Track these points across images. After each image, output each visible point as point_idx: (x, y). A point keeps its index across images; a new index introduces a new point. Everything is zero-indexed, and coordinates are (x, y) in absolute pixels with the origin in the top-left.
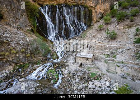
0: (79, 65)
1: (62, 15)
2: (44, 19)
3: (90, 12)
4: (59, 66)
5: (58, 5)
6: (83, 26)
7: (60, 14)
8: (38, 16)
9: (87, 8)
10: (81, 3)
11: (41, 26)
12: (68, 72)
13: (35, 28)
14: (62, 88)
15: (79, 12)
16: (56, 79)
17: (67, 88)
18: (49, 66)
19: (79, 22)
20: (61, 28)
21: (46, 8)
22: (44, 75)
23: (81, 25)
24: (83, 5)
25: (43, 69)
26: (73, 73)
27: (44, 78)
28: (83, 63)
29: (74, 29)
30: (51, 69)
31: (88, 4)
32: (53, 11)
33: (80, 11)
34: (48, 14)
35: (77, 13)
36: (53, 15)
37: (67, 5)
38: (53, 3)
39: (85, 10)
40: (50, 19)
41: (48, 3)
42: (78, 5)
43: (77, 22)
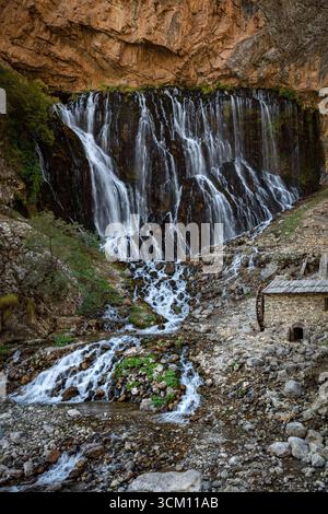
0: (285, 334)
1: (167, 135)
2: (77, 155)
3: (309, 119)
4: (173, 345)
5: (148, 91)
6: (276, 190)
7: (158, 134)
8: (51, 135)
9: (294, 101)
10: (262, 80)
11: (63, 189)
12: (230, 362)
13: (34, 196)
14: (209, 423)
15: (252, 123)
16: (170, 391)
17: (239, 418)
18: (121, 345)
19: (254, 168)
20: (162, 197)
21: (85, 106)
22: (100, 384)
23: (264, 185)
24: (270, 90)
25: (89, 362)
26: (261, 364)
27: (101, 395)
28: (306, 327)
29: (233, 205)
30: (137, 356)
31: (298, 82)
32: (121, 121)
33: (256, 116)
34: (97, 133)
35: (245, 128)
36: (121, 140)
37: (190, 93)
38: (123, 82)
39: (282, 109)
40: (107, 158)
41: (95, 86)
42: (244, 91)
43: (246, 172)
